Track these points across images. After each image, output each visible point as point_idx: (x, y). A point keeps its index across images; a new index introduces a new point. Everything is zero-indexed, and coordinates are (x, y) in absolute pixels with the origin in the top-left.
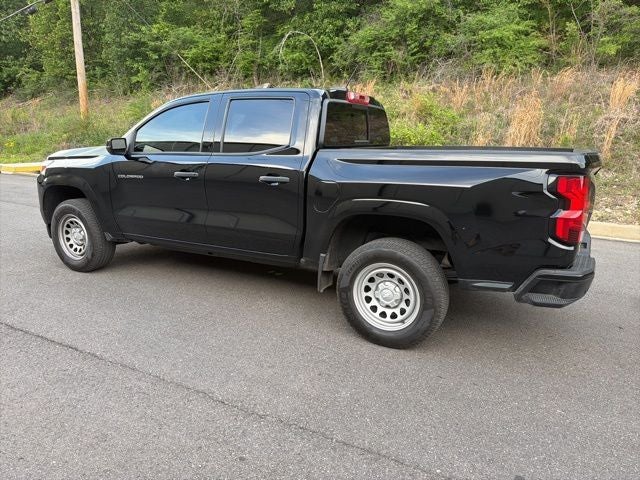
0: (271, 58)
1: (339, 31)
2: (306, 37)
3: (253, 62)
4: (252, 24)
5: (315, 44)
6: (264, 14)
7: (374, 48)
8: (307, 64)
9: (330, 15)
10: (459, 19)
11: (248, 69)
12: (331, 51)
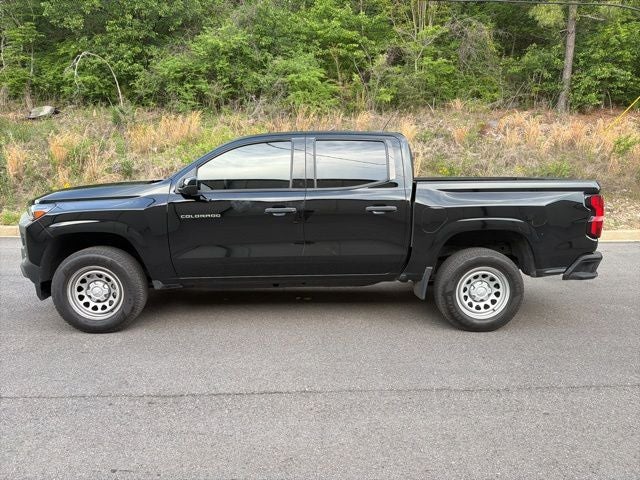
0: (51, 78)
1: (137, 58)
2: (99, 60)
3: (24, 81)
4: (24, 38)
5: (112, 69)
6: (39, 28)
7: (183, 79)
8: (100, 88)
9: (128, 40)
10: (266, 61)
11: (18, 89)
12: (131, 77)
